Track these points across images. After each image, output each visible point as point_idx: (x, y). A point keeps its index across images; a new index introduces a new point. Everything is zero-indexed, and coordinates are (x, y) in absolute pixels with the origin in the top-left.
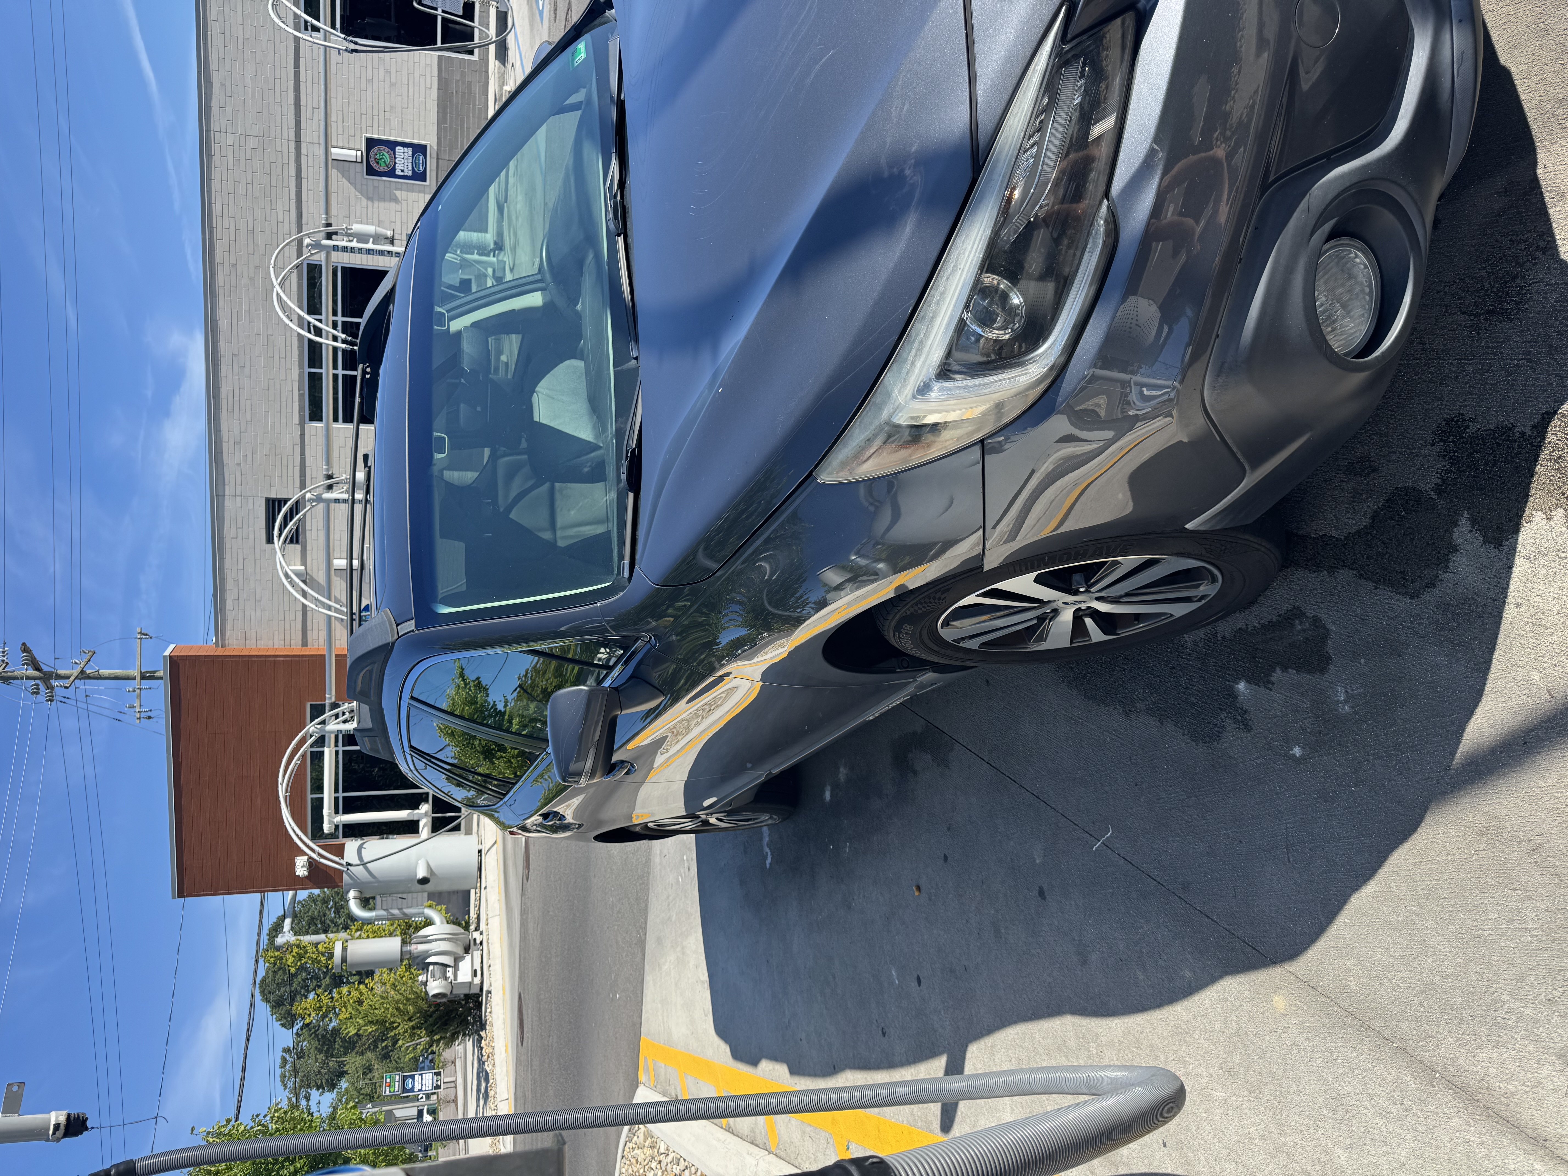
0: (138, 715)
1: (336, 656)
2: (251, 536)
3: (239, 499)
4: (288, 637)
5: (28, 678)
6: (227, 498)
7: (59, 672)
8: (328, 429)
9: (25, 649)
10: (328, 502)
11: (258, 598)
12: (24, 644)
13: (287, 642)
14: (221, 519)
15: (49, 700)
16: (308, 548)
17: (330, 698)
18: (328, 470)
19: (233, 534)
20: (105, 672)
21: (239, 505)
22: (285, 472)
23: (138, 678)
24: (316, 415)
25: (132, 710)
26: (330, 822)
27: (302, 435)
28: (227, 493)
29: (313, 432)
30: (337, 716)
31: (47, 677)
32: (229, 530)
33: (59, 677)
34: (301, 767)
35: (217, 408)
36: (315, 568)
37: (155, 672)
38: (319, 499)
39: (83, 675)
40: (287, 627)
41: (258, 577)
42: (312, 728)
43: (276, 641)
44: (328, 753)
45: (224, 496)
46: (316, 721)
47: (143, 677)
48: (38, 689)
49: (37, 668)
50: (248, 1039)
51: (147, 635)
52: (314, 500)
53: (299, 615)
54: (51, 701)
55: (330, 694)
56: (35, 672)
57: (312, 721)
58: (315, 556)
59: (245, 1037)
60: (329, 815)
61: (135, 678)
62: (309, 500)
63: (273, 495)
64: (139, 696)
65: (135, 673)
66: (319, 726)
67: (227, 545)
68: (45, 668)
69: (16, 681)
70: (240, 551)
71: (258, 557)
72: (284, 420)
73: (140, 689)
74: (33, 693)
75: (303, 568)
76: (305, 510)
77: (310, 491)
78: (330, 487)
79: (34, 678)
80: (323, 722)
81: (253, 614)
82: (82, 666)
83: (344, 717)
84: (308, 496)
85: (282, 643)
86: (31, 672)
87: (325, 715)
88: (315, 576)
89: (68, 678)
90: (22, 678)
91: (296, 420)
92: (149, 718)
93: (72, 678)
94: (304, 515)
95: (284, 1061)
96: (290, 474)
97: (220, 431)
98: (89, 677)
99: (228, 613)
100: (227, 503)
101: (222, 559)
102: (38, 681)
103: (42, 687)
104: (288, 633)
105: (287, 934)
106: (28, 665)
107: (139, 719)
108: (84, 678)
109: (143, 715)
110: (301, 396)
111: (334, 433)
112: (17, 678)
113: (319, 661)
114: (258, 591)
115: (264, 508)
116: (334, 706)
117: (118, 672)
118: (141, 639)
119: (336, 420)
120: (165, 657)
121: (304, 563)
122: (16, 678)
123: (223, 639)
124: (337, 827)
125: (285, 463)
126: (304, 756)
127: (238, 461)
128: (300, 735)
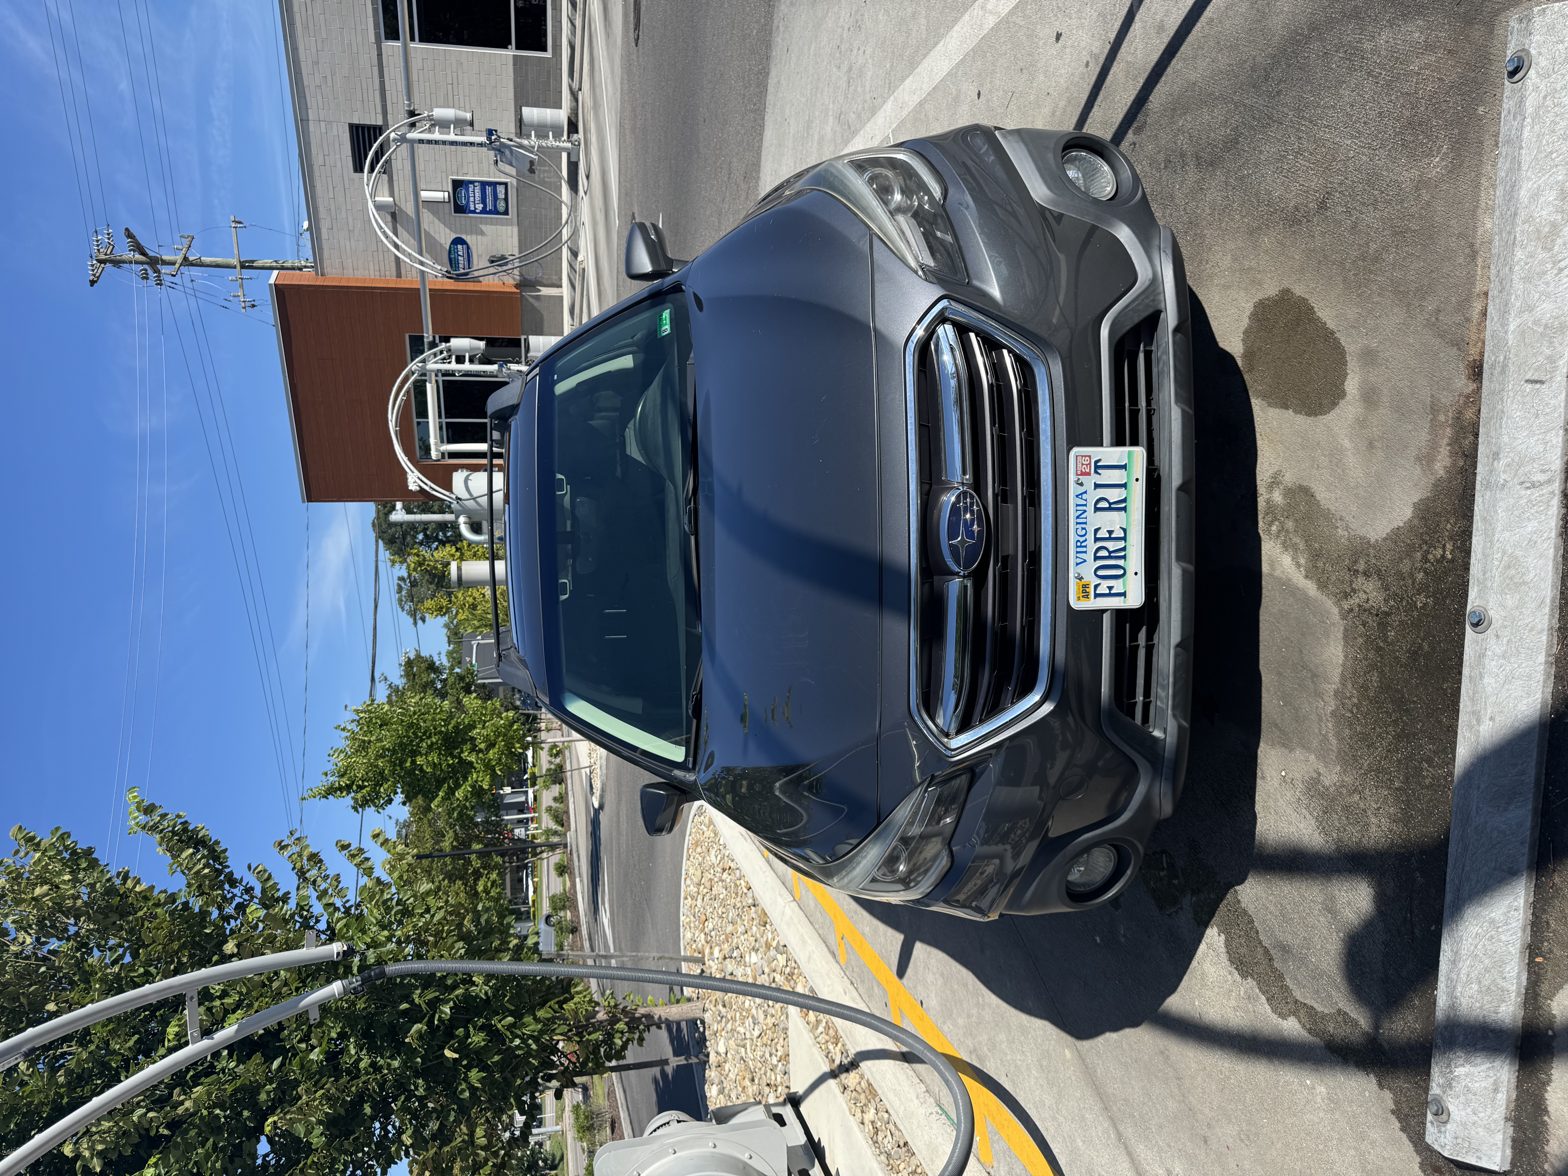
0: (243, 305)
1: (430, 290)
2: (339, 164)
3: (323, 124)
4: (382, 268)
5: (137, 262)
6: (311, 123)
7: (164, 257)
8: (405, 47)
9: (129, 235)
10: (412, 142)
11: (351, 228)
12: (127, 229)
13: (382, 273)
14: (308, 144)
15: (157, 284)
16: (395, 178)
17: (428, 337)
18: (409, 105)
19: (321, 162)
20: (206, 259)
21: (323, 130)
22: (365, 95)
23: (238, 267)
24: (392, 33)
25: (236, 299)
26: (437, 450)
27: (380, 55)
28: (311, 117)
29: (390, 53)
30: (435, 355)
31: (154, 262)
32: (317, 158)
33: (164, 263)
34: (407, 403)
35: (292, 24)
36: (403, 200)
37: (253, 262)
38: (403, 139)
39: (186, 262)
40: (381, 258)
41: (349, 207)
42: (414, 365)
43: (372, 272)
44: (430, 389)
45: (308, 120)
46: (417, 360)
47: (243, 266)
48: (147, 274)
49: (143, 253)
50: (376, 607)
51: (240, 223)
52: (398, 140)
53: (393, 264)
54: (161, 285)
55: (428, 333)
56: (141, 256)
57: (412, 360)
58: (402, 188)
59: (373, 605)
60: (436, 444)
61: (235, 267)
62: (394, 140)
63: (356, 121)
64: (242, 286)
65: (234, 261)
66: (420, 365)
67: (317, 173)
68: (151, 254)
69: (125, 265)
70: (329, 179)
71: (347, 186)
72: (360, 39)
73: (242, 279)
74: (143, 278)
75: (391, 199)
76: (391, 150)
77: (394, 131)
78: (413, 125)
79: (142, 263)
80: (424, 361)
81: (348, 243)
82: (183, 252)
83: (443, 356)
84: (393, 135)
85: (377, 273)
86: (138, 257)
87: (425, 354)
88: (403, 207)
89: (174, 264)
90: (131, 262)
91: (372, 39)
92: (254, 306)
93: (177, 266)
94: (390, 156)
95: (400, 589)
96: (371, 99)
97: (297, 49)
98: (192, 264)
99: (324, 241)
100: (312, 129)
101: (313, 187)
102: (146, 266)
103: (150, 271)
104: (382, 264)
105: (400, 512)
106: (134, 251)
107: (244, 308)
108: (188, 265)
109: (248, 304)
110: (375, 11)
111: (412, 54)
112: (126, 262)
113: (413, 294)
114: (350, 220)
115: (348, 134)
116: (433, 345)
117: (219, 260)
118: (236, 228)
119: (412, 39)
120: (270, 285)
121: (392, 194)
122: (124, 262)
123: (322, 268)
124: (443, 454)
125: (364, 86)
126: (408, 392)
127: (318, 83)
128: (404, 373)
